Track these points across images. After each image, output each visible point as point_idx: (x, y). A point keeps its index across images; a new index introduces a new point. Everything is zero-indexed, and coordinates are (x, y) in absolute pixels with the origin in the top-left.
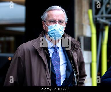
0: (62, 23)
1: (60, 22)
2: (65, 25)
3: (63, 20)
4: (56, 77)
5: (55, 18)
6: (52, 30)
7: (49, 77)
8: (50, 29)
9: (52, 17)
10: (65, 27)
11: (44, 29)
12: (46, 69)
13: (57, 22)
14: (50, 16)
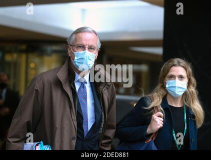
0: (93, 50)
1: (91, 48)
2: (97, 52)
3: (95, 45)
4: (83, 119)
5: (84, 42)
6: (79, 58)
7: (74, 118)
8: (77, 57)
9: (81, 41)
10: (97, 55)
11: (70, 55)
12: (71, 108)
13: (87, 49)
14: (78, 39)
